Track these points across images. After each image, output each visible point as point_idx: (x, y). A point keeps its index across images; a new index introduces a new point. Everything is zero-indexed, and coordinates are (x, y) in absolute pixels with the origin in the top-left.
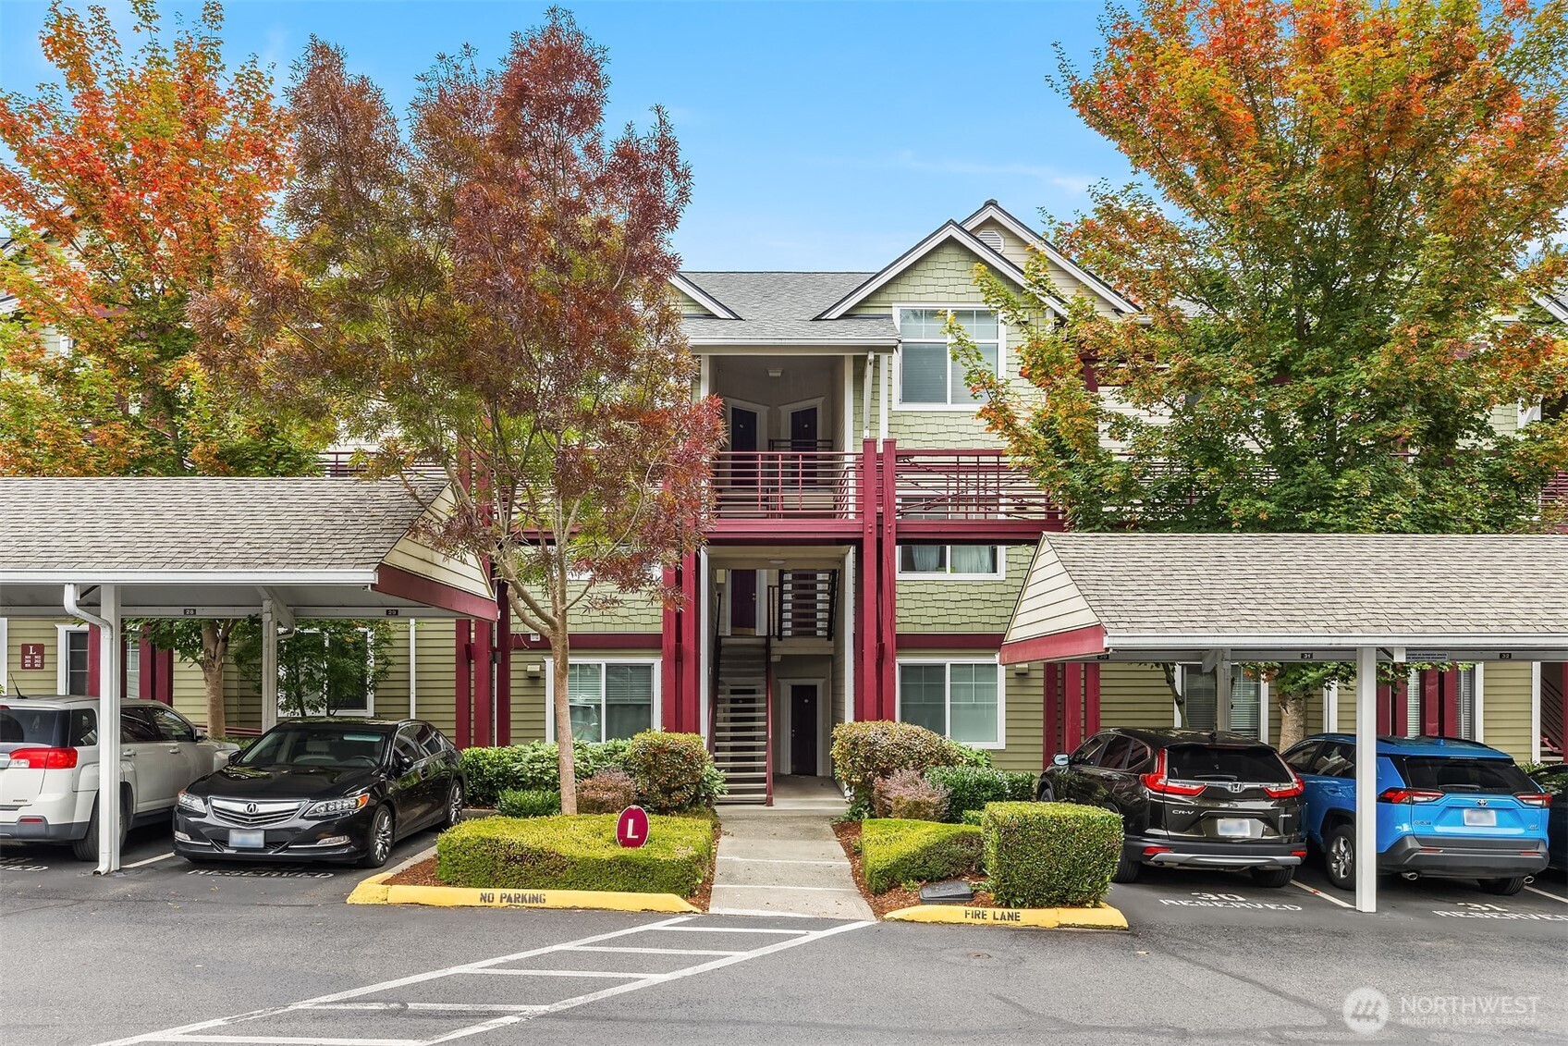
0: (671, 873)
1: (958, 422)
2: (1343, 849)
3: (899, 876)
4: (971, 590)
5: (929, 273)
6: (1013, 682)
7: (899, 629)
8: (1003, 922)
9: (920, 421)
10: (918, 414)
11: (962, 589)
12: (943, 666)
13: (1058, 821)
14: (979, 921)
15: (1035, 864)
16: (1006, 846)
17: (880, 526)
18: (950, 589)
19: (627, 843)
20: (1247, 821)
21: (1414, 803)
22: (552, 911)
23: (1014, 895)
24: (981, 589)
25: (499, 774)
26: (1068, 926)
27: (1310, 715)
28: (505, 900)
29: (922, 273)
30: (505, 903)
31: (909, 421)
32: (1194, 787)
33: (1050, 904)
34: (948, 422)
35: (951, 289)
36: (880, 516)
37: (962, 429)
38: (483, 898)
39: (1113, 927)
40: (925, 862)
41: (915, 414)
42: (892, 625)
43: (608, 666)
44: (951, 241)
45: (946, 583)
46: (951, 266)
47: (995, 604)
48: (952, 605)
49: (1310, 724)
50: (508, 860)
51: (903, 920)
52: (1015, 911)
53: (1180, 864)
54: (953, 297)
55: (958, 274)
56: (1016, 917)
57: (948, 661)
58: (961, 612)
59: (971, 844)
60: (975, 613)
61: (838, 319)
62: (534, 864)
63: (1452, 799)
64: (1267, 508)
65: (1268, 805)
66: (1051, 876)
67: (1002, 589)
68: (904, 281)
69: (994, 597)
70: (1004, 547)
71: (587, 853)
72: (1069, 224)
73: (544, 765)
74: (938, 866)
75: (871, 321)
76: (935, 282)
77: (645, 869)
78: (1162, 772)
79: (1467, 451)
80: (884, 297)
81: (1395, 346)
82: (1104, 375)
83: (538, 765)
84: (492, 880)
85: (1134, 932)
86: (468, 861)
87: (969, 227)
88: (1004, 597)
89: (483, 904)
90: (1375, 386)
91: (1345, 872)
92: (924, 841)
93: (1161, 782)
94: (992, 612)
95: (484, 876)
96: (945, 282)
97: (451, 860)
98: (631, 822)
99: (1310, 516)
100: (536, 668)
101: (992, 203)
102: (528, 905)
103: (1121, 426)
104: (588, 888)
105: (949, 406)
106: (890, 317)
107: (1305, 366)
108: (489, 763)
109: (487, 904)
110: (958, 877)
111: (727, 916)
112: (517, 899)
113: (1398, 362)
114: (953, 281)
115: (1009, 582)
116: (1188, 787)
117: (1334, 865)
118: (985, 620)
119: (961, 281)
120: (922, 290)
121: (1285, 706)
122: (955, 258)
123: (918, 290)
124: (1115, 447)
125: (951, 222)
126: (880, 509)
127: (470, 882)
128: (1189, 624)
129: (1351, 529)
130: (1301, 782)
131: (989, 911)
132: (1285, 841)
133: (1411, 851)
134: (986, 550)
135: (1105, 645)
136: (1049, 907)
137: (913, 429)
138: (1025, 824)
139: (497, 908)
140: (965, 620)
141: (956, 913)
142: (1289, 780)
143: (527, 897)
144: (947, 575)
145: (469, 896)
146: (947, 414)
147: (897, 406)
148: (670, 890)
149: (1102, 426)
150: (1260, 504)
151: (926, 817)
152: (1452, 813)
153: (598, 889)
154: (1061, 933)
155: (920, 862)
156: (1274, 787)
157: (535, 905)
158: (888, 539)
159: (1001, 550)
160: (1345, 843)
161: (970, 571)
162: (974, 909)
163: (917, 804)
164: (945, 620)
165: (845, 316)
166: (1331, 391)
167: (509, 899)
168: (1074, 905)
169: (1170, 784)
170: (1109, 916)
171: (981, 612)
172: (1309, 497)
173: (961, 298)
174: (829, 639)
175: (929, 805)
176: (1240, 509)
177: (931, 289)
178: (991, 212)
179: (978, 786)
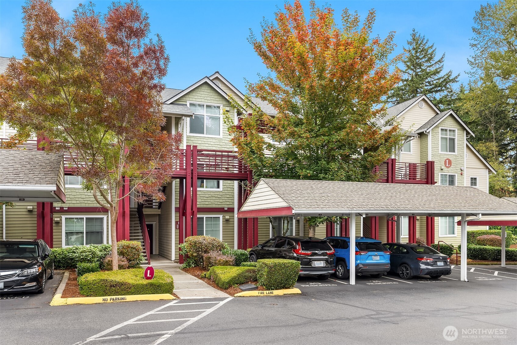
0: (167, 287)
1: (208, 140)
2: (340, 268)
3: (232, 283)
4: (212, 194)
5: (198, 92)
6: (225, 223)
7: (198, 206)
8: (269, 294)
9: (196, 139)
10: (195, 137)
11: (209, 193)
12: (203, 218)
13: (284, 264)
14: (262, 295)
15: (278, 277)
16: (270, 272)
17: (192, 173)
18: (205, 193)
19: (148, 278)
20: (322, 262)
21: (361, 255)
22: (130, 302)
23: (271, 286)
24: (215, 194)
25: (63, 258)
26: (286, 294)
27: (306, 231)
28: (111, 300)
29: (196, 92)
30: (112, 301)
31: (192, 139)
32: (309, 253)
33: (281, 288)
34: (204, 140)
35: (205, 98)
36: (192, 170)
37: (209, 143)
38: (104, 300)
39: (298, 294)
40: (239, 279)
41: (194, 137)
42: (196, 204)
43: (87, 218)
44: (206, 83)
45: (204, 192)
46: (206, 91)
47: (219, 198)
48: (206, 198)
49: (306, 233)
50: (111, 286)
51: (240, 296)
52: (272, 291)
53: (304, 275)
54: (206, 101)
55: (208, 94)
56: (272, 293)
57: (205, 216)
58: (209, 201)
59: (251, 272)
60: (213, 201)
61: (169, 104)
62: (120, 287)
63: (370, 253)
64: (310, 173)
65: (326, 257)
66: (282, 280)
67: (221, 194)
68: (191, 94)
69: (219, 196)
70: (222, 181)
71: (138, 283)
72: (253, 84)
73: (87, 253)
74: (242, 280)
75: (181, 106)
76: (200, 95)
77: (158, 286)
78: (300, 249)
79: (356, 159)
80: (184, 99)
81: (347, 130)
82: (266, 131)
83: (84, 254)
84: (105, 293)
85: (304, 295)
86: (96, 288)
87: (211, 78)
88: (222, 196)
89: (104, 302)
90: (340, 140)
91: (341, 274)
92: (238, 272)
93: (300, 252)
94: (218, 201)
95: (102, 293)
96: (204, 96)
97: (88, 288)
98: (149, 271)
99: (322, 175)
100: (59, 219)
101: (218, 72)
102: (120, 301)
103: (270, 146)
104: (139, 294)
105: (205, 135)
106: (186, 105)
107: (321, 133)
108: (58, 254)
109: (105, 302)
110: (247, 282)
111: (188, 299)
112: (116, 299)
113: (348, 134)
114: (207, 96)
115: (223, 191)
116: (307, 253)
117: (337, 273)
118: (216, 203)
119: (209, 96)
120: (196, 97)
121: (310, 229)
122: (207, 88)
123: (195, 97)
124: (267, 153)
125: (206, 77)
126: (192, 168)
127: (96, 295)
128: (314, 207)
129: (332, 180)
130: (334, 250)
131: (265, 292)
132: (330, 267)
133: (361, 268)
134: (216, 181)
135: (293, 213)
136: (280, 289)
137: (193, 142)
138: (275, 265)
139: (109, 303)
140: (210, 203)
141: (255, 293)
142: (331, 250)
143: (120, 298)
144: (204, 189)
145: (99, 300)
146: (204, 138)
147: (189, 134)
148: (166, 293)
149: (265, 146)
150: (308, 171)
151: (230, 265)
152: (370, 257)
153: (142, 294)
154: (285, 296)
155: (237, 279)
156: (328, 252)
157: (123, 301)
158: (195, 177)
159: (221, 182)
160: (341, 267)
161: (211, 188)
162: (261, 291)
163: (227, 261)
164: (204, 203)
165: (171, 103)
166: (329, 141)
167: (113, 300)
168: (286, 288)
169: (302, 252)
170: (296, 290)
171: (215, 201)
172: (321, 170)
173: (209, 101)
174: (159, 209)
175: (230, 261)
176: (303, 173)
177: (199, 97)
178: (217, 75)
179: (241, 255)
